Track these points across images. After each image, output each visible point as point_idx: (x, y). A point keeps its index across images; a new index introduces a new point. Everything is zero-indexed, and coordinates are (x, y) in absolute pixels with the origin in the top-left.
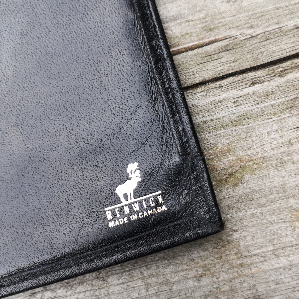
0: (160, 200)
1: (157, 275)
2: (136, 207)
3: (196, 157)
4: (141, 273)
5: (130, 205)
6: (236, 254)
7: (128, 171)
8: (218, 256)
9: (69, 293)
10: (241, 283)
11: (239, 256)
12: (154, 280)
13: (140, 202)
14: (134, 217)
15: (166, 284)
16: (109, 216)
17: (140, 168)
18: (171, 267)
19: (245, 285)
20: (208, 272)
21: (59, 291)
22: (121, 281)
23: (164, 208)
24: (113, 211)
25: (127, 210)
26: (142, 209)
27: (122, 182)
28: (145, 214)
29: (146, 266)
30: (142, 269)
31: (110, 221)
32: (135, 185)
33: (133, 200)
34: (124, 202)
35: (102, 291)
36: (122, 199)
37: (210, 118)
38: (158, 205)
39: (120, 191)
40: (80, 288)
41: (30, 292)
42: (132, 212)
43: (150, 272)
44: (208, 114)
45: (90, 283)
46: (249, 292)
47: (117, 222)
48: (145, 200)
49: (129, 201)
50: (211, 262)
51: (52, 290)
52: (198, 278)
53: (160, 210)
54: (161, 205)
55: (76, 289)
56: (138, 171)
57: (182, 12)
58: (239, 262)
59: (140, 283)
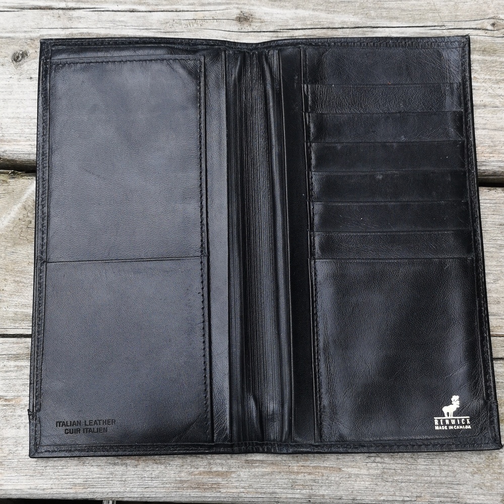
0: (468, 422)
1: (448, 465)
2: (453, 422)
3: (494, 403)
4: (439, 462)
5: (450, 420)
6: (498, 466)
7: (452, 399)
8: (488, 464)
9: (392, 462)
10: (498, 484)
11: (500, 467)
12: (446, 468)
13: (456, 420)
14: (451, 427)
15: (453, 473)
16: (436, 423)
17: (460, 399)
18: (458, 463)
19: (500, 485)
20: (479, 472)
21: (386, 459)
22: (425, 463)
23: (469, 427)
24: (439, 421)
25: (447, 422)
26: (456, 424)
27: (447, 405)
28: (458, 427)
29: (443, 459)
30: (440, 460)
31: (437, 426)
32: (455, 409)
33: (452, 417)
34: (446, 417)
35: (413, 466)
36: (446, 415)
37: (502, 381)
38: (466, 424)
39: (446, 409)
40: (399, 461)
41: (367, 455)
42: (450, 424)
43: (444, 463)
44: (501, 378)
45: (406, 459)
46: (501, 490)
47: (440, 427)
48: (459, 419)
49: (450, 417)
50: (483, 467)
51: (382, 458)
52: (473, 474)
53: (467, 427)
54: (468, 425)
55: (397, 460)
56: (458, 401)
57: (499, 312)
58: (499, 471)
59: (437, 468)
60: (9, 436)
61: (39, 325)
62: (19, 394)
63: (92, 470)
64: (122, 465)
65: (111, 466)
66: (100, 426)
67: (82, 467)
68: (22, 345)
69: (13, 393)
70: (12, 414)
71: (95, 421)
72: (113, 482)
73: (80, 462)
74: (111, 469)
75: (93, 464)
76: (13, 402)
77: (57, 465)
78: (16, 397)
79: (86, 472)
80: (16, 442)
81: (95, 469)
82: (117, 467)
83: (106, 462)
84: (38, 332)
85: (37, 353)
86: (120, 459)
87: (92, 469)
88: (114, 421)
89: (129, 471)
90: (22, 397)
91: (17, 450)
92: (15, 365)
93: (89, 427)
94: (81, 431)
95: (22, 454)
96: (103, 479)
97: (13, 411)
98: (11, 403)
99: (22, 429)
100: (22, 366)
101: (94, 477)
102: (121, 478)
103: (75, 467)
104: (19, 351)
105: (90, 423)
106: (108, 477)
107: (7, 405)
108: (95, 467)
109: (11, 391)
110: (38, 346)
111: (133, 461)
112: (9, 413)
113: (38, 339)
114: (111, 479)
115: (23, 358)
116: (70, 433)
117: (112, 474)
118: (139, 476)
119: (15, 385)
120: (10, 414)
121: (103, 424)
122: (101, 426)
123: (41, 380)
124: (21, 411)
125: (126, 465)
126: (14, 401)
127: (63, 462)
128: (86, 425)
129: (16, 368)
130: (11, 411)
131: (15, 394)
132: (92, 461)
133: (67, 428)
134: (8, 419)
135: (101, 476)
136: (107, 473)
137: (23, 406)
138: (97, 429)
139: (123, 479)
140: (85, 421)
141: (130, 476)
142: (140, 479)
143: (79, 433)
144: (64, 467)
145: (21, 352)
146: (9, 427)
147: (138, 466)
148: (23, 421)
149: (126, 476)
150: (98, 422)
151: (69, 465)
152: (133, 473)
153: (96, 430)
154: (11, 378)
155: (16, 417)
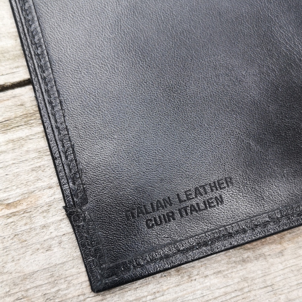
60: (36, 268)
61: (38, 55)
62: (31, 188)
63: (208, 284)
64: (257, 259)
65: (239, 267)
66: (207, 197)
67: (189, 284)
68: (10, 103)
69: (18, 190)
70: (28, 227)
71: (196, 189)
72: (253, 293)
73: (182, 277)
74: (240, 272)
75: (208, 272)
76: (24, 206)
77: (142, 295)
78: (26, 196)
79: (199, 292)
80: (52, 276)
81: (214, 281)
82: (250, 266)
83: (228, 263)
84: (41, 67)
85: (50, 103)
86: (249, 249)
87: (207, 282)
88: (228, 180)
89: (272, 265)
90: (38, 193)
91: (58, 290)
92: (7, 139)
93: (188, 203)
94: (177, 216)
95: (70, 296)
96: (233, 295)
97: (29, 221)
98: (19, 208)
99: (56, 250)
100: (20, 139)
101: (217, 295)
102: (265, 281)
103: (177, 289)
104: (7, 115)
105: (187, 195)
106: (240, 287)
107: (14, 214)
108: (212, 277)
109: (14, 188)
110: (47, 91)
111: (273, 246)
112: (21, 227)
113: (44, 79)
114: (246, 290)
115: (19, 124)
116: (157, 224)
117: (245, 279)
118: (293, 268)
119: (17, 175)
120: (24, 228)
121: (212, 190)
122: (210, 195)
123: (72, 146)
124: (44, 217)
125: (263, 256)
126: (25, 204)
127: (151, 287)
128: (181, 201)
129: (11, 145)
130: (24, 222)
131: (24, 190)
132: (203, 269)
133: (149, 217)
134: (24, 238)
135: (229, 289)
136: (236, 280)
137: (45, 208)
138: (204, 202)
139: (269, 283)
140: (178, 195)
141: (277, 274)
142: (296, 273)
143: (174, 219)
144: (157, 295)
145: (13, 115)
146: (30, 252)
147: (285, 253)
148: (53, 235)
149: (272, 276)
150: (202, 190)
151: (165, 288)
152: (281, 267)
153: (202, 206)
154: (7, 164)
155: (37, 231)
